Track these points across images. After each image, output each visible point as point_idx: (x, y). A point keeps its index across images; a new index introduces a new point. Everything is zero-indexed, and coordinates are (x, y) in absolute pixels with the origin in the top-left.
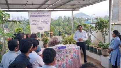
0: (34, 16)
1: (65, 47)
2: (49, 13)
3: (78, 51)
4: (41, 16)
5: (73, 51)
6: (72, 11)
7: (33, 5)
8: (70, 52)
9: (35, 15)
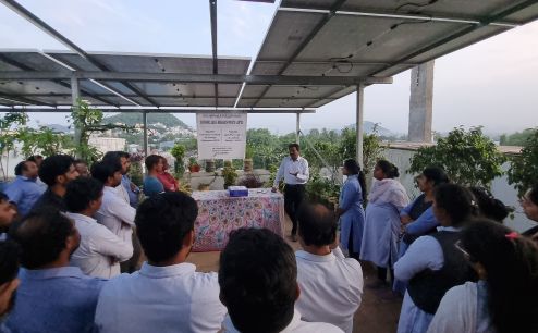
0: (208, 122)
1: (246, 193)
2: (243, 115)
3: (277, 206)
4: (224, 123)
5: (263, 203)
6: (298, 112)
7: (194, 97)
8: (256, 205)
9: (211, 119)
